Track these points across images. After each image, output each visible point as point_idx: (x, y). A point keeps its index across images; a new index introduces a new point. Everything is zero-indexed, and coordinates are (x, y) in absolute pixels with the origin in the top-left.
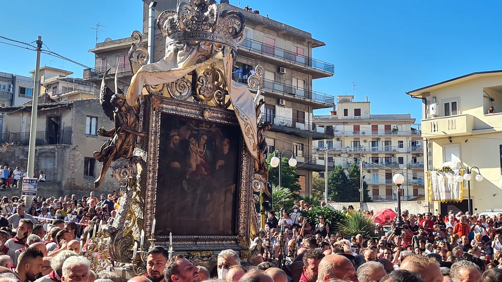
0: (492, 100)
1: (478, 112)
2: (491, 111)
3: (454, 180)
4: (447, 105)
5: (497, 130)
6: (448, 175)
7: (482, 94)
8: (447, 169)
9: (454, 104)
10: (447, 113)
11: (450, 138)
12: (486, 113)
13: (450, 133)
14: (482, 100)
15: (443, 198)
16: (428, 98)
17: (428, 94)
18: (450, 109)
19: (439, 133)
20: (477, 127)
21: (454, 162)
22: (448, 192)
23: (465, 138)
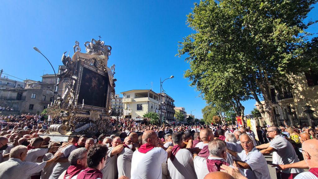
1: (133, 98)
4: (128, 96)
5: (137, 101)
7: (135, 94)
9: (129, 96)
10: (128, 98)
11: (128, 103)
12: (135, 98)
13: (128, 102)
15: (126, 115)
16: (124, 94)
17: (124, 93)
18: (128, 97)
19: (126, 102)
20: (133, 101)
23: (131, 103)
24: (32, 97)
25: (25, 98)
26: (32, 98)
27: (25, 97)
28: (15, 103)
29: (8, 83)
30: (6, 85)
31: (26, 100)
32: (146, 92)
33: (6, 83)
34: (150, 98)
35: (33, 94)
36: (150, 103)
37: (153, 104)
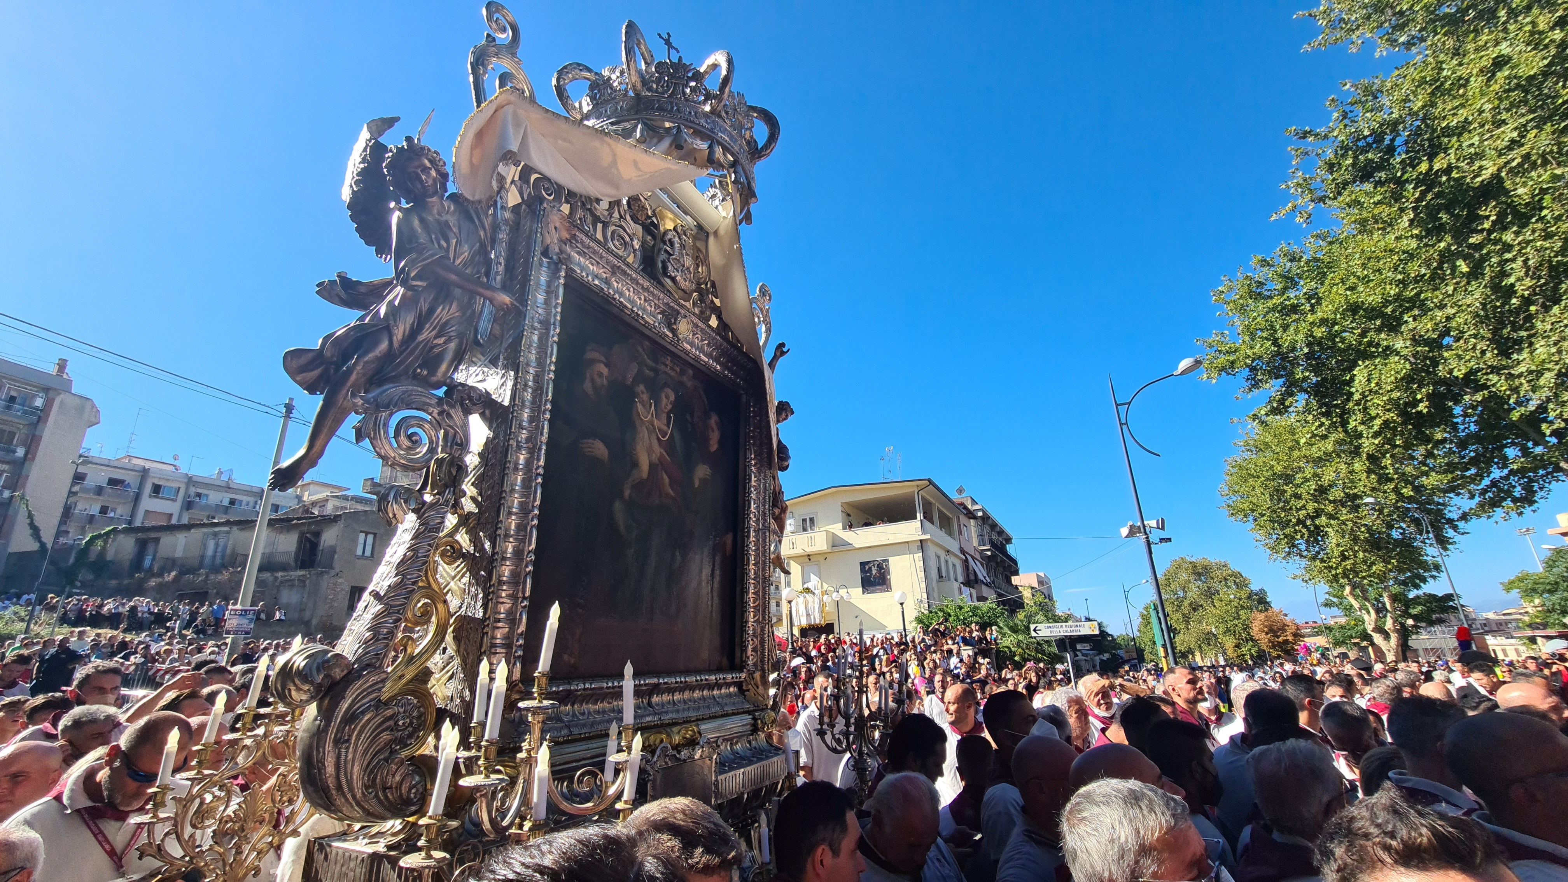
0: (849, 515)
1: (837, 528)
2: (851, 527)
3: (813, 602)
4: (805, 520)
5: (857, 546)
6: (809, 597)
7: (840, 509)
8: (807, 590)
9: (812, 519)
10: (805, 529)
11: (808, 556)
12: (844, 528)
13: (809, 550)
14: (840, 515)
15: (804, 623)
18: (807, 524)
19: (798, 551)
20: (836, 543)
21: (814, 582)
22: (808, 615)
23: (824, 556)
24: (359, 552)
25: (332, 558)
26: (359, 558)
27: (333, 551)
28: (290, 584)
29: (232, 502)
30: (226, 510)
31: (337, 564)
32: (907, 491)
33: (226, 503)
34: (927, 524)
35: (362, 536)
36: (932, 550)
37: (943, 554)
